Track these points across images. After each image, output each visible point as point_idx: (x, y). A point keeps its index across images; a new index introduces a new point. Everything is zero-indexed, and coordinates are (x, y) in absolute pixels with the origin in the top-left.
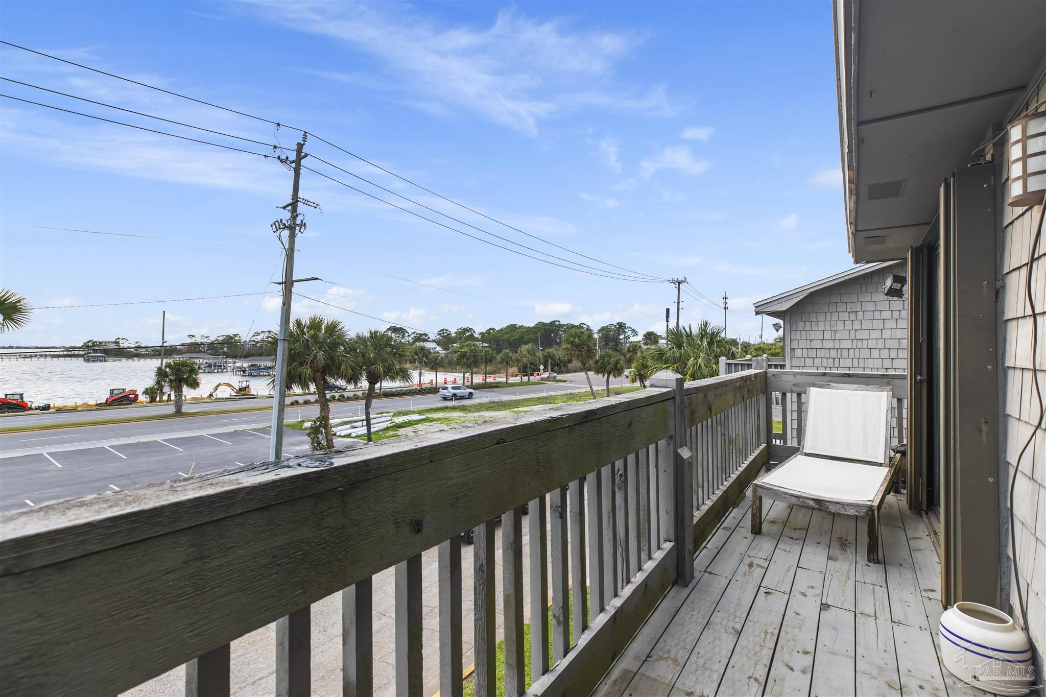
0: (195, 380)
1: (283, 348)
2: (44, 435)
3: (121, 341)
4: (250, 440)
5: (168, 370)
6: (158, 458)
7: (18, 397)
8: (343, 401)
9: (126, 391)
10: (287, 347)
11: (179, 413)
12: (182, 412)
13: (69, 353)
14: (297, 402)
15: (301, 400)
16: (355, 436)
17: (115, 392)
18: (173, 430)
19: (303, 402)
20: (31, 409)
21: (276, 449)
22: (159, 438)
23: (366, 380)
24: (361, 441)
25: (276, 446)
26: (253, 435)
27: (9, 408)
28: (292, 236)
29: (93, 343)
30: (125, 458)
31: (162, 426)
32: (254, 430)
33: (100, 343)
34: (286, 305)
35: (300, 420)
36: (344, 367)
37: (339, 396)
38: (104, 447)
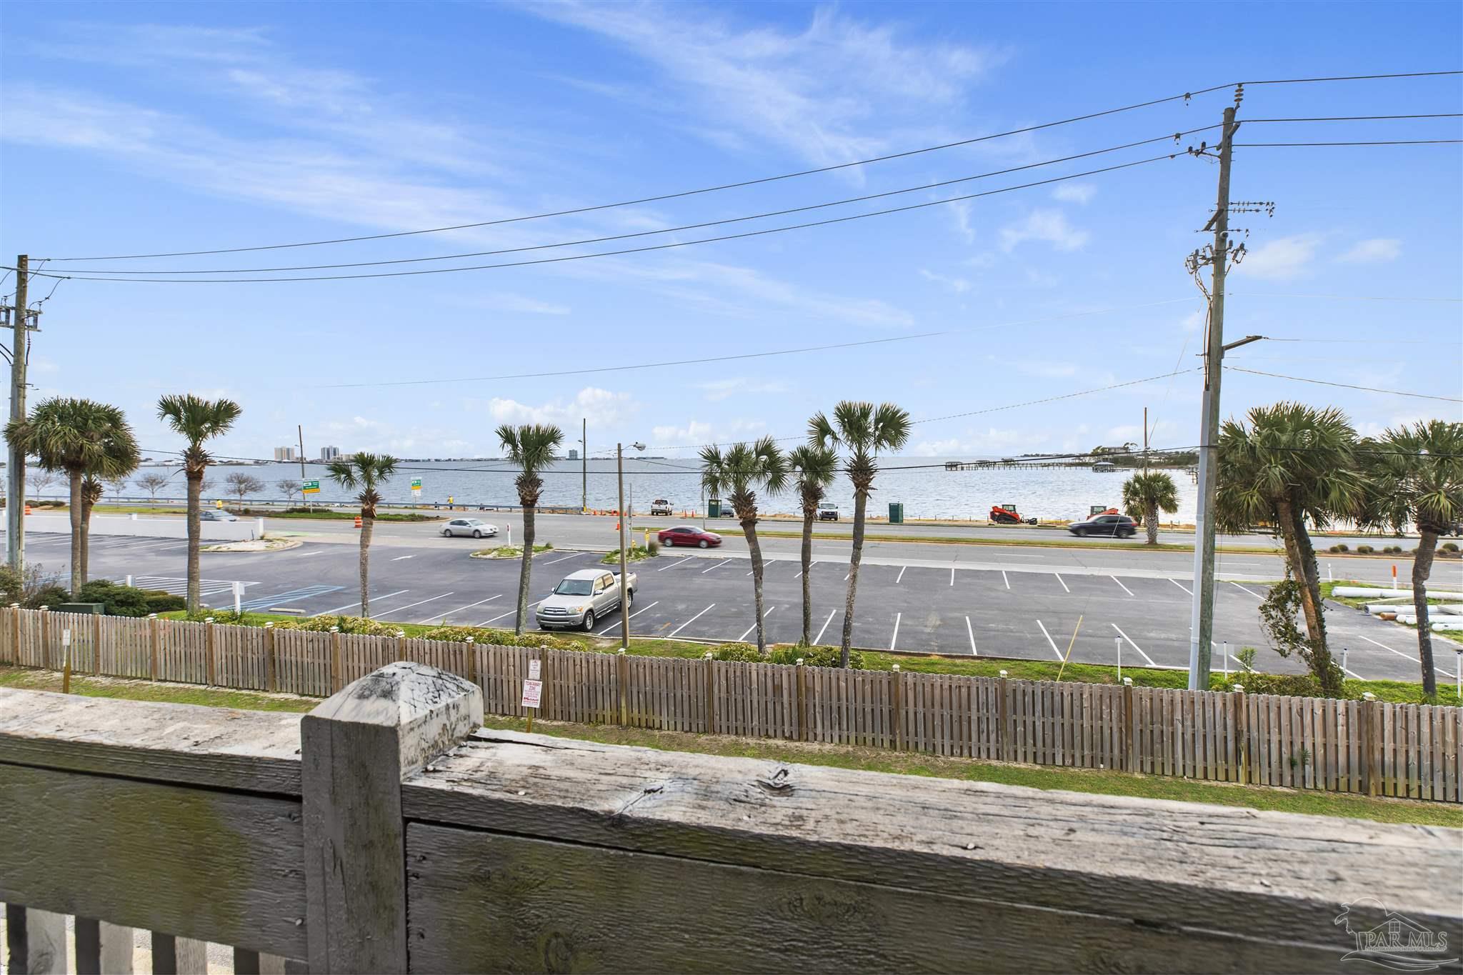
0: (1172, 501)
1: (1208, 460)
2: (1013, 551)
3: (1130, 447)
4: (1231, 598)
5: (1137, 486)
6: (1100, 599)
7: (1011, 508)
8: (1452, 556)
9: (1108, 509)
10: (1214, 458)
11: (1152, 544)
12: (1156, 544)
13: (1079, 461)
14: (1344, 549)
15: (1353, 544)
16: (1441, 630)
17: (1096, 509)
18: (1137, 566)
19: (1356, 549)
20: (1022, 522)
21: (1202, 621)
22: (1113, 573)
23: (1415, 522)
24: (1452, 642)
25: (1202, 616)
26: (1240, 591)
27: (1006, 519)
28: (1220, 274)
29: (1103, 449)
30: (1068, 591)
31: (1128, 559)
32: (1244, 584)
33: (1110, 449)
34: (1211, 388)
35: (1331, 580)
36: (1338, 494)
37: (1444, 547)
38: (1054, 575)
